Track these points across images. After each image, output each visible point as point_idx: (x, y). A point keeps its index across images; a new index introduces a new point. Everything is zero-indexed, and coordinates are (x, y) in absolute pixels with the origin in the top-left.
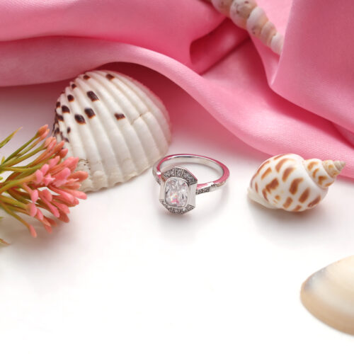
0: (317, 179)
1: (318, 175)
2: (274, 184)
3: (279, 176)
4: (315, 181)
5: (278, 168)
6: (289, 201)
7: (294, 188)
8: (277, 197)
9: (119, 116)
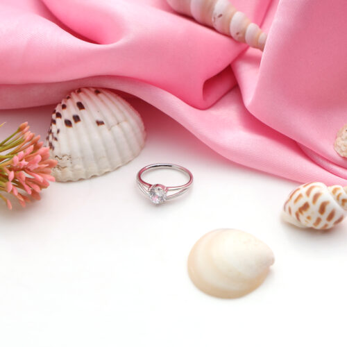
0: (341, 202)
1: (341, 198)
2: (306, 206)
3: (310, 200)
4: (338, 203)
5: (308, 193)
6: (319, 220)
7: (322, 209)
8: (309, 218)
9: (99, 123)
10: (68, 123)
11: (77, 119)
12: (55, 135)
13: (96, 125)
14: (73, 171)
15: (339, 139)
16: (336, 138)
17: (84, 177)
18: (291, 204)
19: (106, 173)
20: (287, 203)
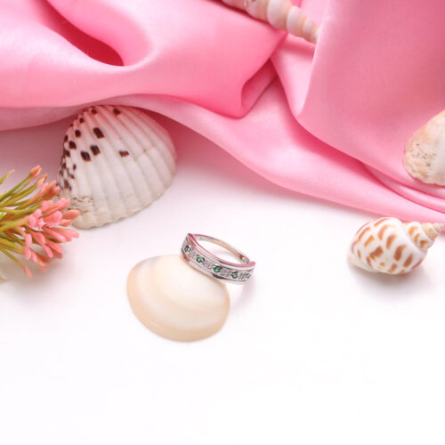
0: (419, 244)
1: (420, 239)
2: (378, 252)
3: (383, 244)
4: (416, 245)
5: (380, 235)
6: (394, 267)
7: (398, 255)
8: (382, 264)
9: (124, 154)
10: (85, 156)
11: (95, 150)
12: (71, 171)
13: (119, 155)
14: (95, 215)
15: (408, 154)
16: (405, 152)
17: (109, 221)
18: (360, 246)
19: (136, 213)
20: (354, 244)
